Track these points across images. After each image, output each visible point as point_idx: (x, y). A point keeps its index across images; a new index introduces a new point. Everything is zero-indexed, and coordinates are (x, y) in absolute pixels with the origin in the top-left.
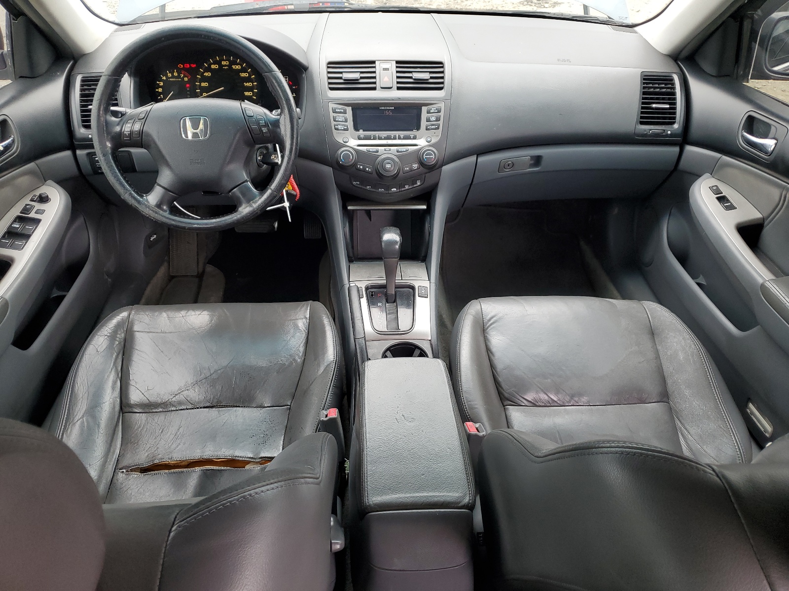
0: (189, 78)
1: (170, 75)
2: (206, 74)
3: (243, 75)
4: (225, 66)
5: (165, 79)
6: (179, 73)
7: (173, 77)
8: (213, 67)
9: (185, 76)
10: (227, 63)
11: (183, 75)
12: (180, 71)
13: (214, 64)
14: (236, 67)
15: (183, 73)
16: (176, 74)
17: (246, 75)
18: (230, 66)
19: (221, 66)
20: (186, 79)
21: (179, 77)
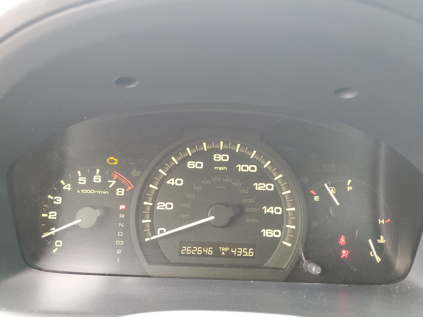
0: (129, 188)
1: (82, 180)
2: (172, 182)
3: (260, 187)
4: (221, 164)
5: (69, 189)
6: (106, 178)
7: (90, 184)
8: (191, 165)
9: (119, 184)
10: (225, 158)
11: (114, 182)
12: (110, 173)
13: (195, 157)
14: (245, 168)
15: (116, 177)
16: (97, 179)
17: (270, 187)
18: (231, 164)
19: (209, 163)
20: (120, 192)
21: (104, 185)
